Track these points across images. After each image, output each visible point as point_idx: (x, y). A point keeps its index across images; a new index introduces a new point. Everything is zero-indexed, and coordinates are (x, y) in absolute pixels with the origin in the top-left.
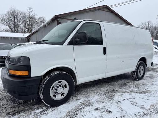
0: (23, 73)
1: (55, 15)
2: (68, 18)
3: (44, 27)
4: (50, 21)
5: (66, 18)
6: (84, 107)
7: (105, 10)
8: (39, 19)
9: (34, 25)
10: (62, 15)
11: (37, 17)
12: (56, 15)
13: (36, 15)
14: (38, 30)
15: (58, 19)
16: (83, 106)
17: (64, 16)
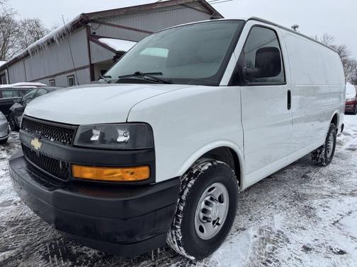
0: (132, 173)
1: (81, 13)
2: (112, 23)
3: (49, 44)
4: (67, 29)
5: (109, 22)
6: (274, 248)
7: (198, 8)
8: (24, 25)
9: (11, 39)
10: (99, 16)
11: (17, 19)
12: (83, 14)
13: (16, 13)
14: (30, 53)
15: (90, 24)
16: (269, 246)
17: (104, 18)
